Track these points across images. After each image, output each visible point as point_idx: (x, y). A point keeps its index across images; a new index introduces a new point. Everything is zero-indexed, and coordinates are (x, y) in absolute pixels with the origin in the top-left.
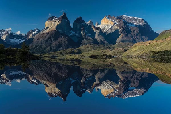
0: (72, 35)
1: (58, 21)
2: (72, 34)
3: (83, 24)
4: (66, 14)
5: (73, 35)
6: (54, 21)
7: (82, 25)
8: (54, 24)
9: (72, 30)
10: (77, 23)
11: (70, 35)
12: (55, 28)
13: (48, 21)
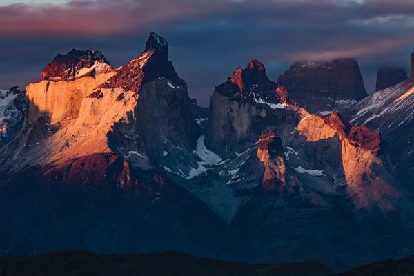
0: (202, 175)
1: (119, 91)
2: (202, 169)
3: (274, 106)
4: (166, 48)
5: (212, 175)
6: (92, 96)
7: (263, 114)
8: (94, 111)
9: (201, 140)
10: (236, 104)
11: (194, 173)
12: (104, 138)
13: (44, 83)
